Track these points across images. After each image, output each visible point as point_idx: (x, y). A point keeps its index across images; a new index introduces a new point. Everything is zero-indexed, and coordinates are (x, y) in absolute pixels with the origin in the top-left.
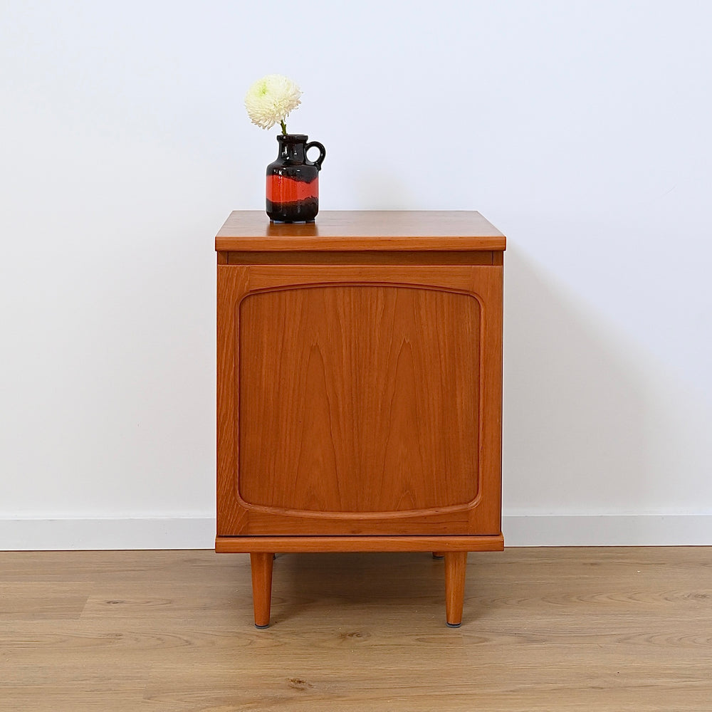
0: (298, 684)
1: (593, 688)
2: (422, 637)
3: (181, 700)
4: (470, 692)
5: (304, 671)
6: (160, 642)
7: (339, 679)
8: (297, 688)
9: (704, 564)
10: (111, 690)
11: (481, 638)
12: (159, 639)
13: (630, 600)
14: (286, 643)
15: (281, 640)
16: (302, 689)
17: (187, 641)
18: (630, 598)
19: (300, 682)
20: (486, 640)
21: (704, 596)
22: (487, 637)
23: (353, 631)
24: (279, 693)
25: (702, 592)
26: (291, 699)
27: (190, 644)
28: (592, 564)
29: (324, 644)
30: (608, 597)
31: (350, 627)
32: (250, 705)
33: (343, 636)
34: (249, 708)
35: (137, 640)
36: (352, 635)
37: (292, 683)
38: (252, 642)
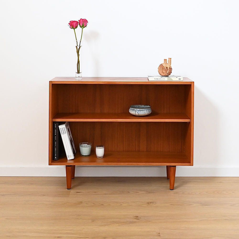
1: (225, 219)
2: (172, 204)
3: (103, 222)
4: (189, 220)
5: (138, 214)
6: (94, 204)
7: (149, 216)
8: (136, 219)
10: (81, 219)
11: (189, 204)
12: (93, 203)
13: (233, 193)
14: (131, 205)
15: (130, 204)
16: (138, 219)
17: (102, 204)
18: (233, 192)
19: (137, 217)
20: (191, 205)
23: (151, 202)
24: (131, 220)
26: (135, 222)
27: (103, 205)
28: (220, 182)
29: (142, 206)
30: (226, 192)
31: (150, 200)
32: (123, 224)
33: (148, 203)
34: (123, 225)
35: (87, 204)
36: (151, 203)
37: (135, 217)
38: (121, 205)
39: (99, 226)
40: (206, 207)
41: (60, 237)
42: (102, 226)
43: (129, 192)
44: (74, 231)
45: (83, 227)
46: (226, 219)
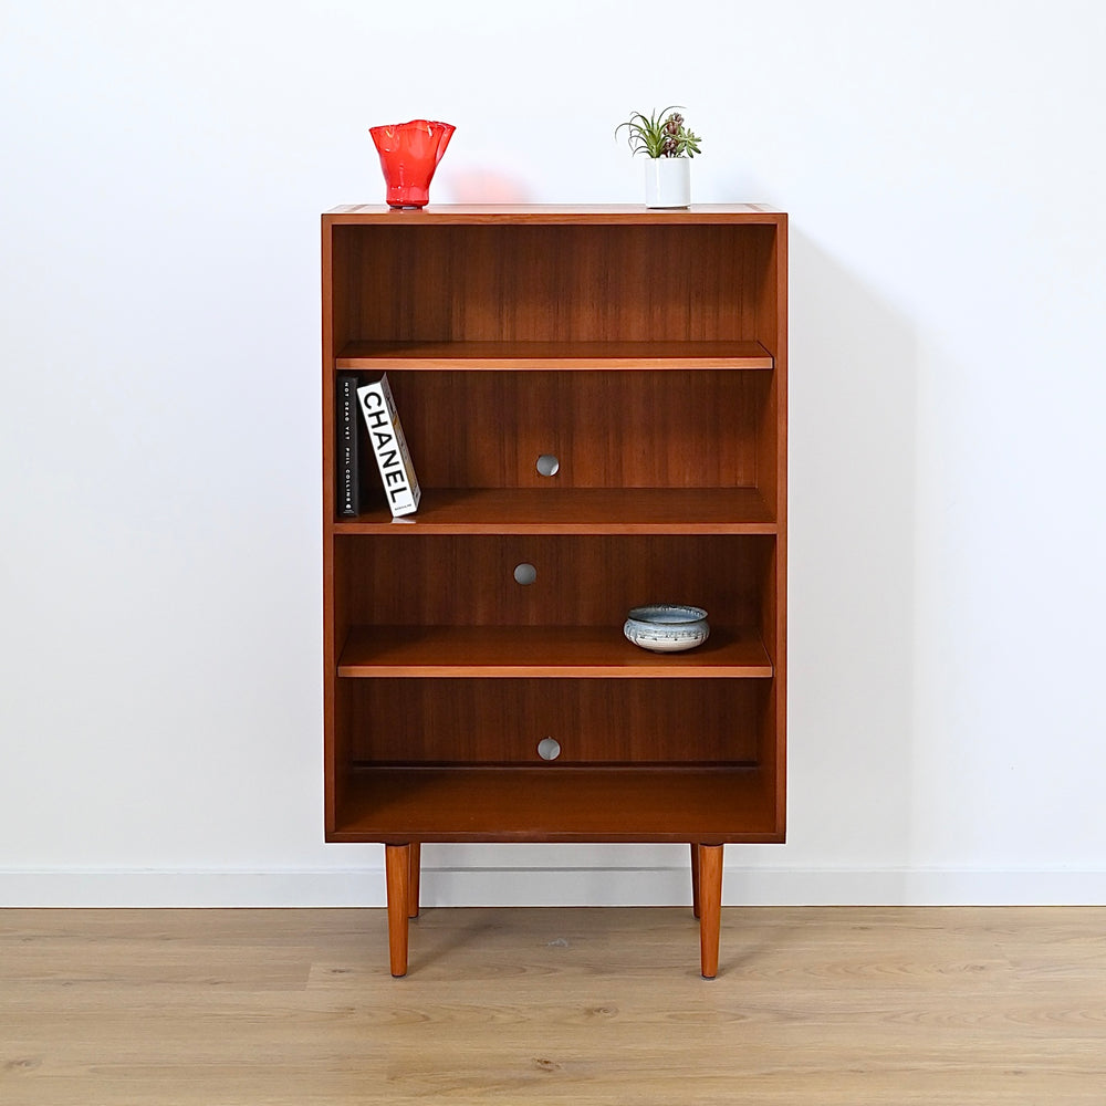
0: (545, 1064)
1: (852, 1071)
2: (673, 1013)
3: (426, 1081)
6: (394, 1017)
7: (588, 1060)
9: (988, 929)
11: (737, 1015)
12: (394, 1014)
13: (900, 972)
15: (524, 1015)
16: (550, 1071)
17: (423, 1016)
19: (546, 1062)
20: (744, 1017)
21: (982, 968)
22: (742, 1013)
23: (598, 1007)
24: (526, 1074)
25: (981, 962)
29: (570, 1020)
30: (877, 969)
31: (598, 1001)
32: (497, 1087)
33: (590, 1012)
34: (496, 1090)
35: (370, 1014)
36: (598, 1010)
37: (539, 1064)
40: (796, 1024)
42: (425, 1095)
43: (524, 971)
46: (854, 1068)
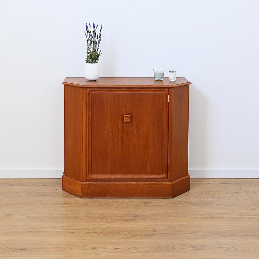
4: (179, 218)
5: (137, 212)
10: (89, 217)
14: (131, 205)
26: (134, 220)
27: (107, 205)
38: (122, 204)
39: (104, 223)
41: (73, 232)
44: (84, 227)
45: (92, 224)
